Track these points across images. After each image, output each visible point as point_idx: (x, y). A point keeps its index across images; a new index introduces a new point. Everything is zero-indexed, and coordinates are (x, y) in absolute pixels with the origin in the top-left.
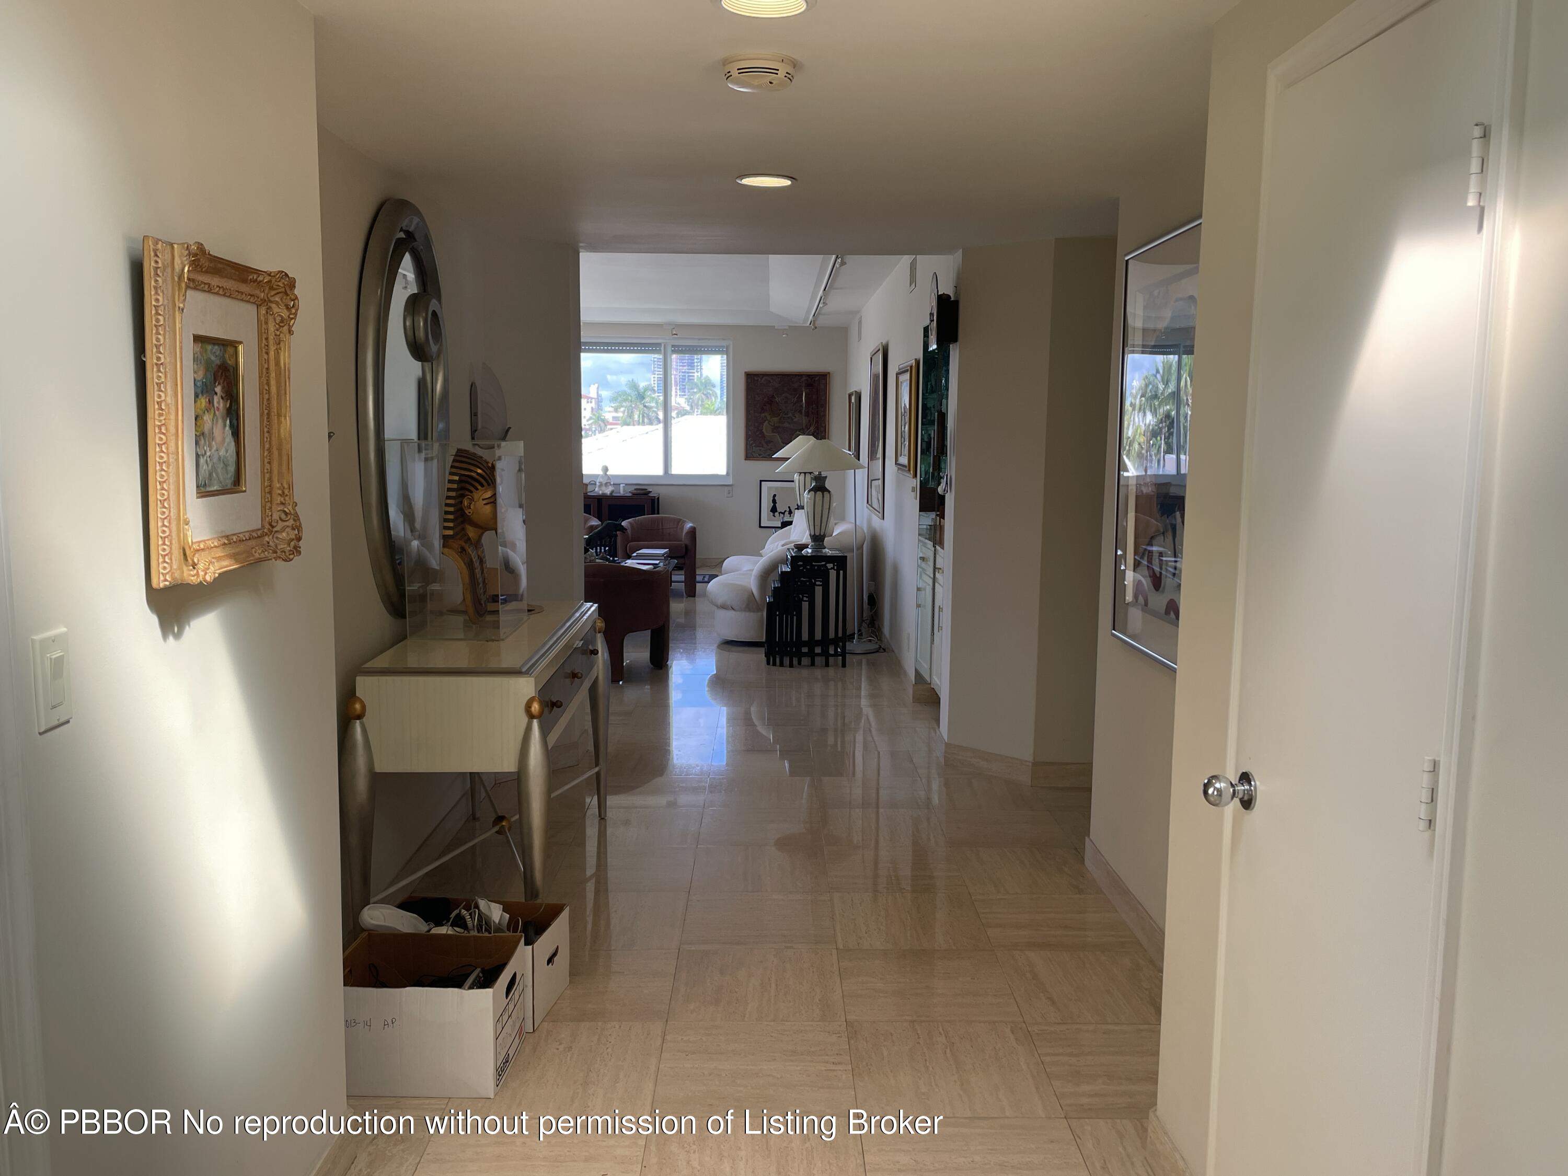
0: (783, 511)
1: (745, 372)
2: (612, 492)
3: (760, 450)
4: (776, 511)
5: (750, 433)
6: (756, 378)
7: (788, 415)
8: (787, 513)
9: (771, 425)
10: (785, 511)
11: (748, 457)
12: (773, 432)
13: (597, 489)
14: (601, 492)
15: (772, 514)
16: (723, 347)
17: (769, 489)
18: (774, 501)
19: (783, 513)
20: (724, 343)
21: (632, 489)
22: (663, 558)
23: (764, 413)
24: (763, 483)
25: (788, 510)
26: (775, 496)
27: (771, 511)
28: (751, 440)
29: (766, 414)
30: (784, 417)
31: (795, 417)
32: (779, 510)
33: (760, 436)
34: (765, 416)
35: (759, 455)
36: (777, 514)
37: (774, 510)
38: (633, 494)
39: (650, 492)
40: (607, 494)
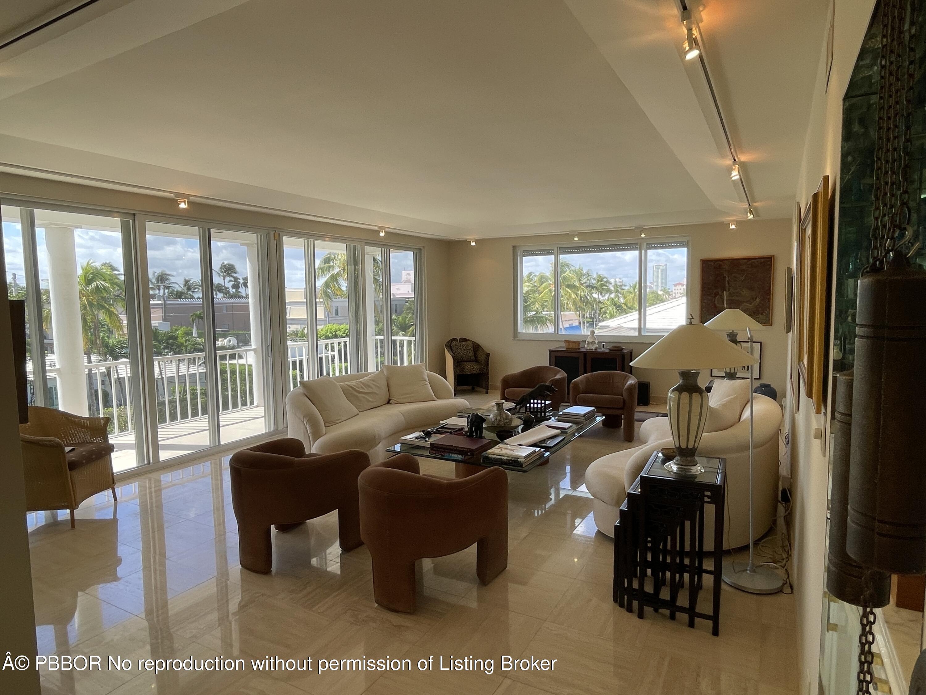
1: (701, 259)
2: (596, 349)
6: (710, 264)
7: (736, 289)
13: (586, 346)
14: (588, 348)
16: (684, 242)
20: (685, 239)
21: (610, 346)
22: (584, 418)
23: (717, 289)
31: (743, 291)
33: (713, 306)
38: (611, 350)
39: (623, 349)
40: (592, 350)
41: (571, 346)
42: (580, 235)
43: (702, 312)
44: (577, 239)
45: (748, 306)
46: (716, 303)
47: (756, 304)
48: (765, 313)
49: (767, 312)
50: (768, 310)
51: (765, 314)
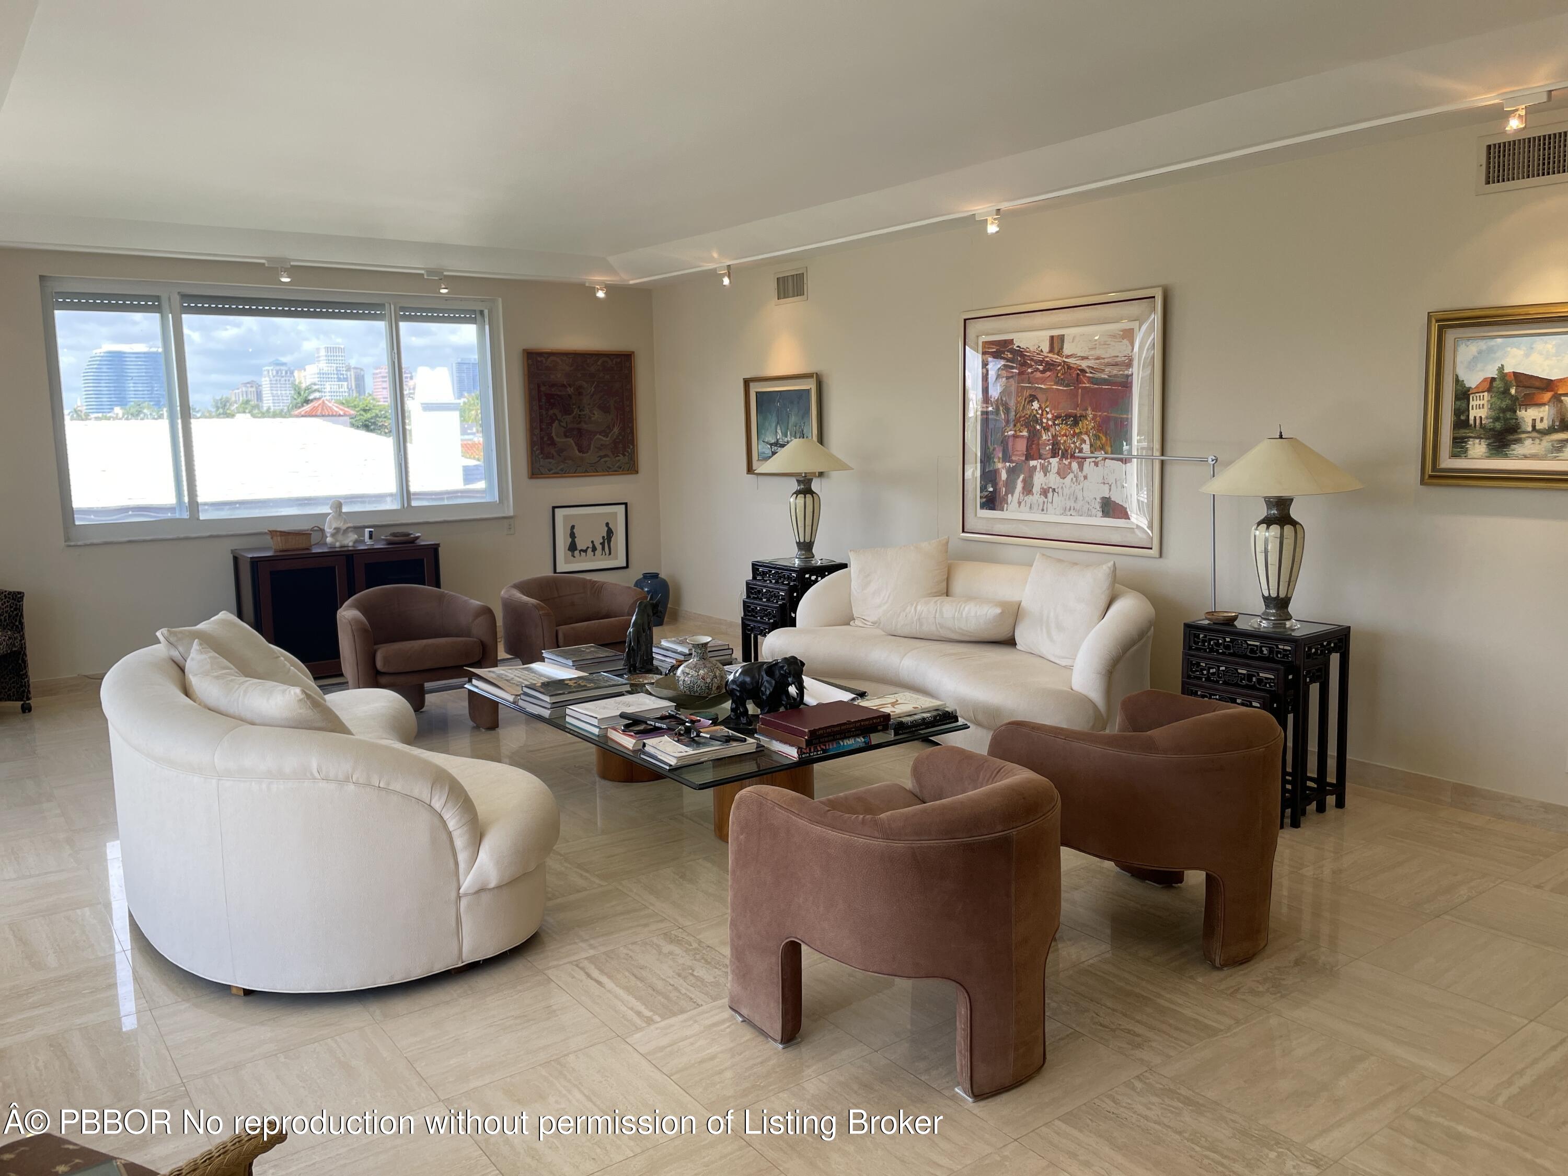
0: (585, 549)
1: (523, 351)
2: (355, 543)
3: (550, 463)
4: (576, 549)
5: (535, 439)
6: (539, 359)
7: (584, 411)
8: (590, 550)
9: (564, 427)
10: (588, 548)
11: (535, 472)
12: (566, 436)
13: (329, 539)
15: (570, 553)
16: (475, 311)
17: (566, 517)
18: (573, 535)
19: (585, 551)
21: (384, 535)
23: (552, 409)
24: (556, 510)
25: (591, 546)
26: (573, 527)
27: (569, 550)
28: (537, 450)
29: (555, 411)
30: (580, 415)
31: (594, 414)
32: (579, 548)
33: (549, 442)
34: (555, 414)
35: (549, 471)
36: (576, 553)
37: (572, 547)
38: (390, 543)
39: (418, 538)
40: (348, 546)
41: (293, 544)
42: (293, 270)
43: (532, 453)
44: (288, 280)
45: (602, 440)
46: (553, 434)
47: (615, 437)
48: (628, 452)
49: (629, 450)
50: (631, 447)
51: (627, 454)
